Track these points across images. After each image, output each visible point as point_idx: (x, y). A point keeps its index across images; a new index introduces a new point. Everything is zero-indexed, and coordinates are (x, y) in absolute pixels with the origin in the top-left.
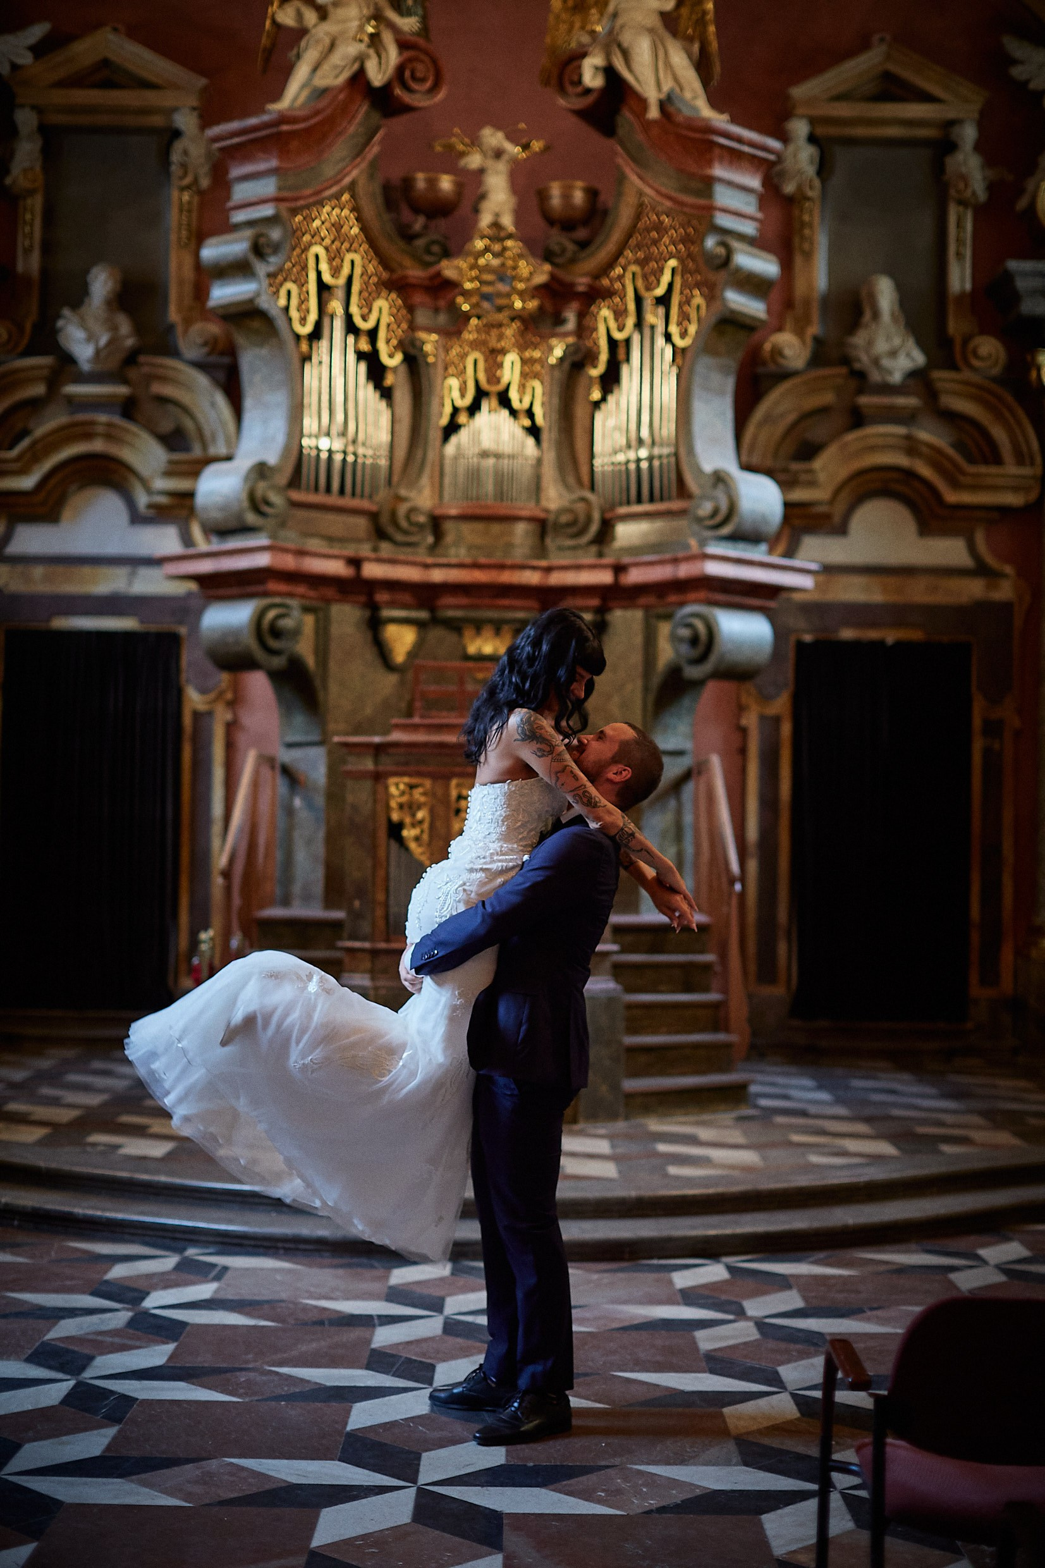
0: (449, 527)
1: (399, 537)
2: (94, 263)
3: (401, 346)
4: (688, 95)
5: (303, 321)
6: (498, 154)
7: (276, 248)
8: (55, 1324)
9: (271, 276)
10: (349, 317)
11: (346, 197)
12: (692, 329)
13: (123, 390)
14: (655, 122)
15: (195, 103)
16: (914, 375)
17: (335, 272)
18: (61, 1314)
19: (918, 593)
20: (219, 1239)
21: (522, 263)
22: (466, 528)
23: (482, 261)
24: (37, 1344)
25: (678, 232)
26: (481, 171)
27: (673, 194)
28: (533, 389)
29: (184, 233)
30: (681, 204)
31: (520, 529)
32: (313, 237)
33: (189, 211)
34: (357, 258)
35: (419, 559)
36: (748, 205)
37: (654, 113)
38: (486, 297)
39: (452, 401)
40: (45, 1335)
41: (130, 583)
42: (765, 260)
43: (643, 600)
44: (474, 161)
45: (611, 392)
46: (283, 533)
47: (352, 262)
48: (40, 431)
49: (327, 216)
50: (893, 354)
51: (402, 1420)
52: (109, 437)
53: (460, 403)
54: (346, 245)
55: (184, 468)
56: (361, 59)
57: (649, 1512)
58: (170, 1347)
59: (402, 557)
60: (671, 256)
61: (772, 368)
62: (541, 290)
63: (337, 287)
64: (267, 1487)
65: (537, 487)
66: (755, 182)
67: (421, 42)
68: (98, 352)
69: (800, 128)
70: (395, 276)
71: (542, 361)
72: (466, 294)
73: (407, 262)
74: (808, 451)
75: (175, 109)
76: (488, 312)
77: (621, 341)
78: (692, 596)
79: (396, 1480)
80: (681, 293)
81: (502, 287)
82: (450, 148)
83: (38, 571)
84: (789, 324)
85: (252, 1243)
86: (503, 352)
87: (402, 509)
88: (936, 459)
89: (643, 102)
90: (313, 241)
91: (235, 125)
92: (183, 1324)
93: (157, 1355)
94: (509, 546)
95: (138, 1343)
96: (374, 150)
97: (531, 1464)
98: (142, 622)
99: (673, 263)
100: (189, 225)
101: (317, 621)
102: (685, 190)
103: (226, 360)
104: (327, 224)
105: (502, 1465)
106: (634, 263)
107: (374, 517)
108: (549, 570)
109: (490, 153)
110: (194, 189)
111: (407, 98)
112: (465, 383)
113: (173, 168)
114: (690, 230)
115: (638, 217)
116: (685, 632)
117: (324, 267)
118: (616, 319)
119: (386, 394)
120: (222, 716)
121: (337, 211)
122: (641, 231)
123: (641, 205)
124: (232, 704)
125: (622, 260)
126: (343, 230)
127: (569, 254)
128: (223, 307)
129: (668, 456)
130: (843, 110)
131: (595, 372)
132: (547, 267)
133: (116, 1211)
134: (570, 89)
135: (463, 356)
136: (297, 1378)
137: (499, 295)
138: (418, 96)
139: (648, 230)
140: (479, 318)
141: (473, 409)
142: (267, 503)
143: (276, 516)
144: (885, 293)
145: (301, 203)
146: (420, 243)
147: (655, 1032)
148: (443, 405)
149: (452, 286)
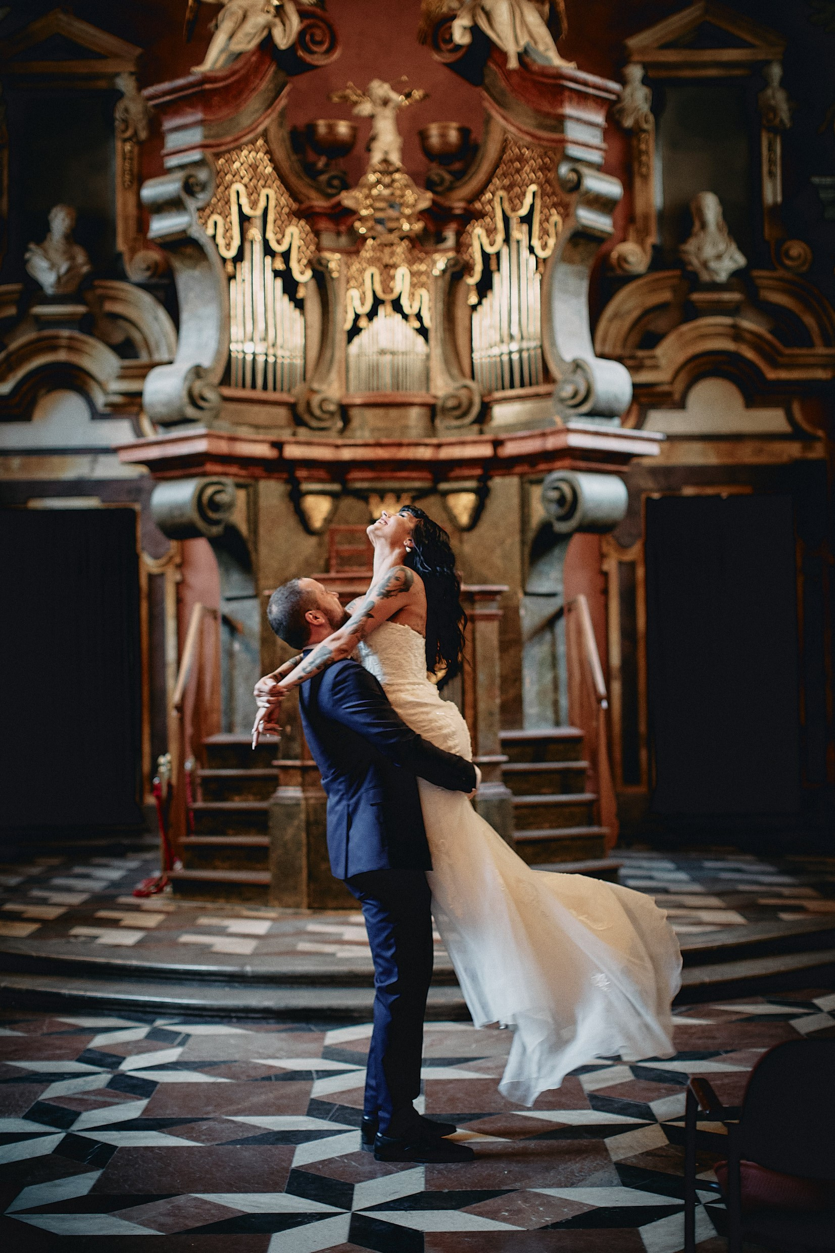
0: (355, 413)
1: (314, 423)
2: (54, 204)
3: (310, 264)
4: (541, 48)
5: (228, 246)
6: (385, 102)
7: (203, 187)
8: (47, 1086)
9: (201, 210)
10: (266, 242)
11: (260, 142)
12: (552, 242)
13: (81, 309)
14: (514, 71)
15: (133, 69)
16: (736, 274)
17: (254, 204)
18: (53, 1078)
19: (746, 455)
20: (182, 1012)
21: (408, 192)
22: (369, 414)
23: (375, 192)
24: (33, 1103)
25: (537, 162)
26: (372, 117)
27: (532, 130)
28: (421, 296)
29: (127, 177)
30: (539, 138)
31: (414, 413)
32: (234, 176)
33: (131, 159)
34: (271, 192)
35: (331, 441)
36: (594, 137)
37: (513, 64)
38: (380, 221)
39: (354, 308)
40: (39, 1097)
41: (92, 469)
42: (611, 183)
43: (518, 469)
44: (366, 108)
45: (486, 296)
46: (217, 423)
47: (267, 196)
48: (14, 346)
49: (245, 159)
50: (719, 257)
51: (337, 1157)
52: (71, 348)
53: (360, 310)
54: (262, 182)
55: (135, 372)
56: (269, 27)
57: (546, 1227)
58: (144, 1103)
59: (316, 440)
60: (532, 182)
61: (619, 272)
62: (423, 215)
63: (255, 217)
64: (227, 1217)
65: (427, 377)
66: (599, 118)
67: (318, 11)
68: (59, 278)
69: (635, 72)
70: (304, 206)
71: (427, 273)
72: (361, 219)
73: (313, 194)
74: (650, 340)
75: (117, 75)
76: (381, 234)
77: (493, 255)
78: (559, 464)
79: (334, 1208)
80: (541, 212)
81: (392, 213)
82: (345, 98)
83: (16, 462)
84: (632, 234)
85: (209, 1013)
86: (395, 266)
87: (315, 400)
88: (757, 343)
89: (504, 55)
90: (234, 180)
91: (166, 86)
92: (154, 1084)
93: (133, 1109)
94: (406, 427)
95: (116, 1100)
96: (282, 102)
97: (446, 1190)
98: (103, 501)
99: (533, 188)
100: (131, 170)
101: (248, 495)
102: (541, 126)
103: (165, 281)
104: (246, 165)
105: (422, 1193)
106: (501, 189)
107: (292, 407)
108: (439, 446)
109: (378, 101)
110: (134, 140)
111: (309, 58)
112: (364, 293)
113: (117, 123)
114: (547, 160)
115: (503, 150)
116: (554, 495)
117: (244, 201)
118: (488, 236)
119: (299, 304)
120: (172, 577)
121: (253, 154)
122: (506, 162)
123: (505, 140)
124: (180, 567)
125: (491, 187)
126: (259, 170)
127: (447, 184)
128: (161, 237)
129: (535, 348)
130: (671, 56)
131: (472, 280)
132: (429, 195)
133: (96, 991)
134: (443, 46)
135: (362, 271)
136: (250, 1125)
137: (391, 219)
138: (316, 56)
139: (511, 161)
140: (374, 238)
141: (372, 315)
142: (203, 399)
143: (211, 409)
144: (711, 206)
145: (223, 148)
146: (323, 178)
147: (539, 828)
148: (346, 312)
149: (351, 213)
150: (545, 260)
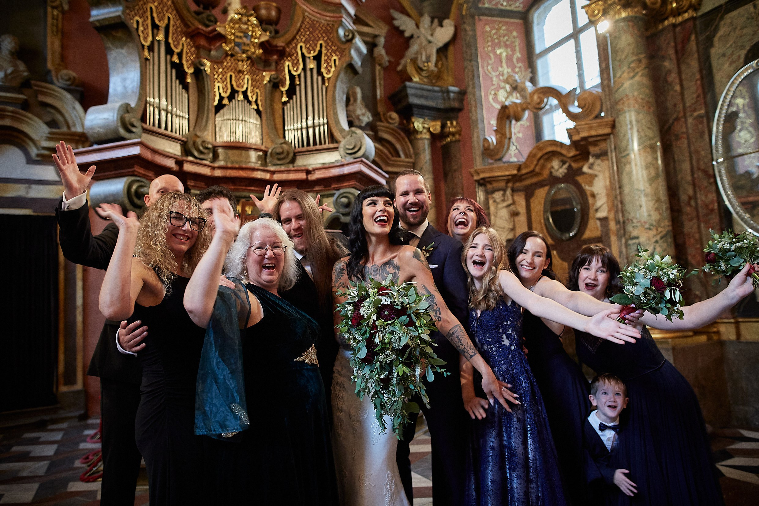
0: (220, 151)
3: (193, 64)
5: (145, 38)
10: (167, 44)
12: (333, 69)
16: (368, 124)
17: (161, 19)
21: (257, 29)
22: (230, 153)
25: (323, 28)
27: (320, 12)
28: (257, 93)
29: (55, 29)
30: (325, 16)
31: (254, 153)
33: (57, 20)
34: (171, 16)
35: (208, 164)
38: (237, 45)
39: (220, 94)
41: (27, 193)
43: (317, 188)
45: (292, 98)
47: (169, 18)
50: (362, 115)
52: (13, 118)
53: (223, 95)
54: (165, 8)
55: (58, 136)
60: (320, 39)
62: (262, 45)
63: (161, 26)
65: (261, 137)
68: (6, 75)
70: (190, 30)
71: (260, 82)
72: (227, 41)
76: (237, 53)
77: (296, 76)
80: (326, 54)
81: (245, 40)
86: (243, 74)
87: (199, 141)
94: (249, 160)
98: (34, 212)
99: (321, 42)
100: (57, 26)
103: (80, 88)
106: (301, 42)
107: (183, 143)
108: (272, 173)
110: (60, 9)
112: (226, 86)
114: (329, 28)
115: (302, 22)
117: (155, 15)
118: (293, 66)
119: (186, 87)
122: (304, 28)
123: (304, 16)
125: (295, 41)
126: (164, 1)
131: (284, 89)
132: (268, 33)
135: (225, 73)
137: (245, 44)
139: (307, 28)
141: (231, 98)
143: (137, 133)
144: (359, 92)
148: (215, 95)
149: (221, 37)
150: (329, 79)
